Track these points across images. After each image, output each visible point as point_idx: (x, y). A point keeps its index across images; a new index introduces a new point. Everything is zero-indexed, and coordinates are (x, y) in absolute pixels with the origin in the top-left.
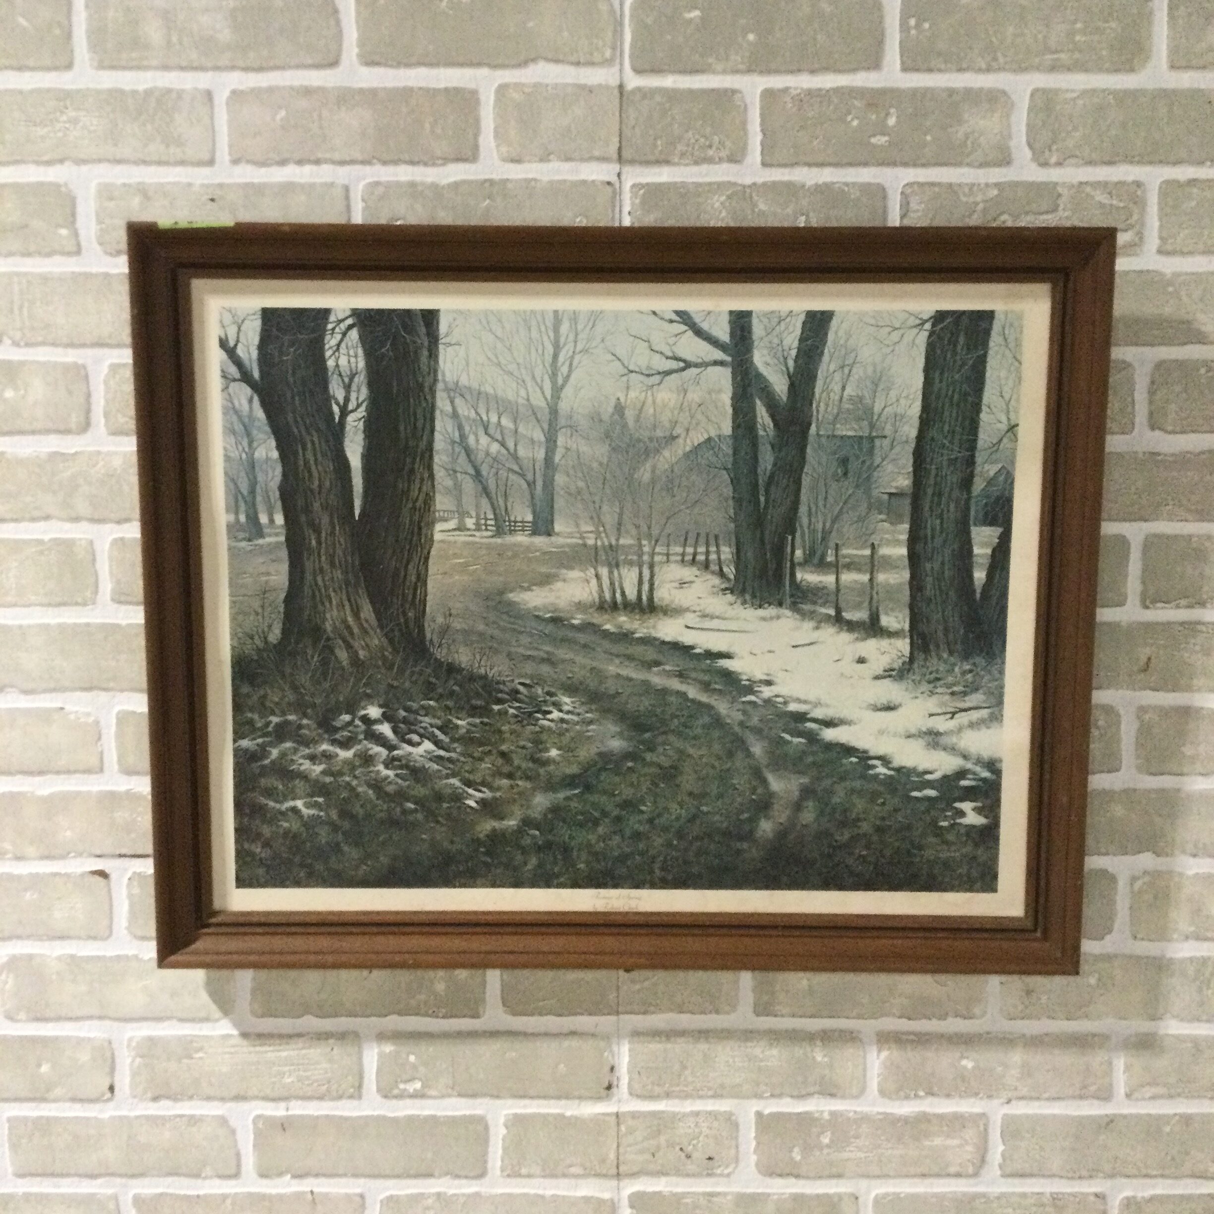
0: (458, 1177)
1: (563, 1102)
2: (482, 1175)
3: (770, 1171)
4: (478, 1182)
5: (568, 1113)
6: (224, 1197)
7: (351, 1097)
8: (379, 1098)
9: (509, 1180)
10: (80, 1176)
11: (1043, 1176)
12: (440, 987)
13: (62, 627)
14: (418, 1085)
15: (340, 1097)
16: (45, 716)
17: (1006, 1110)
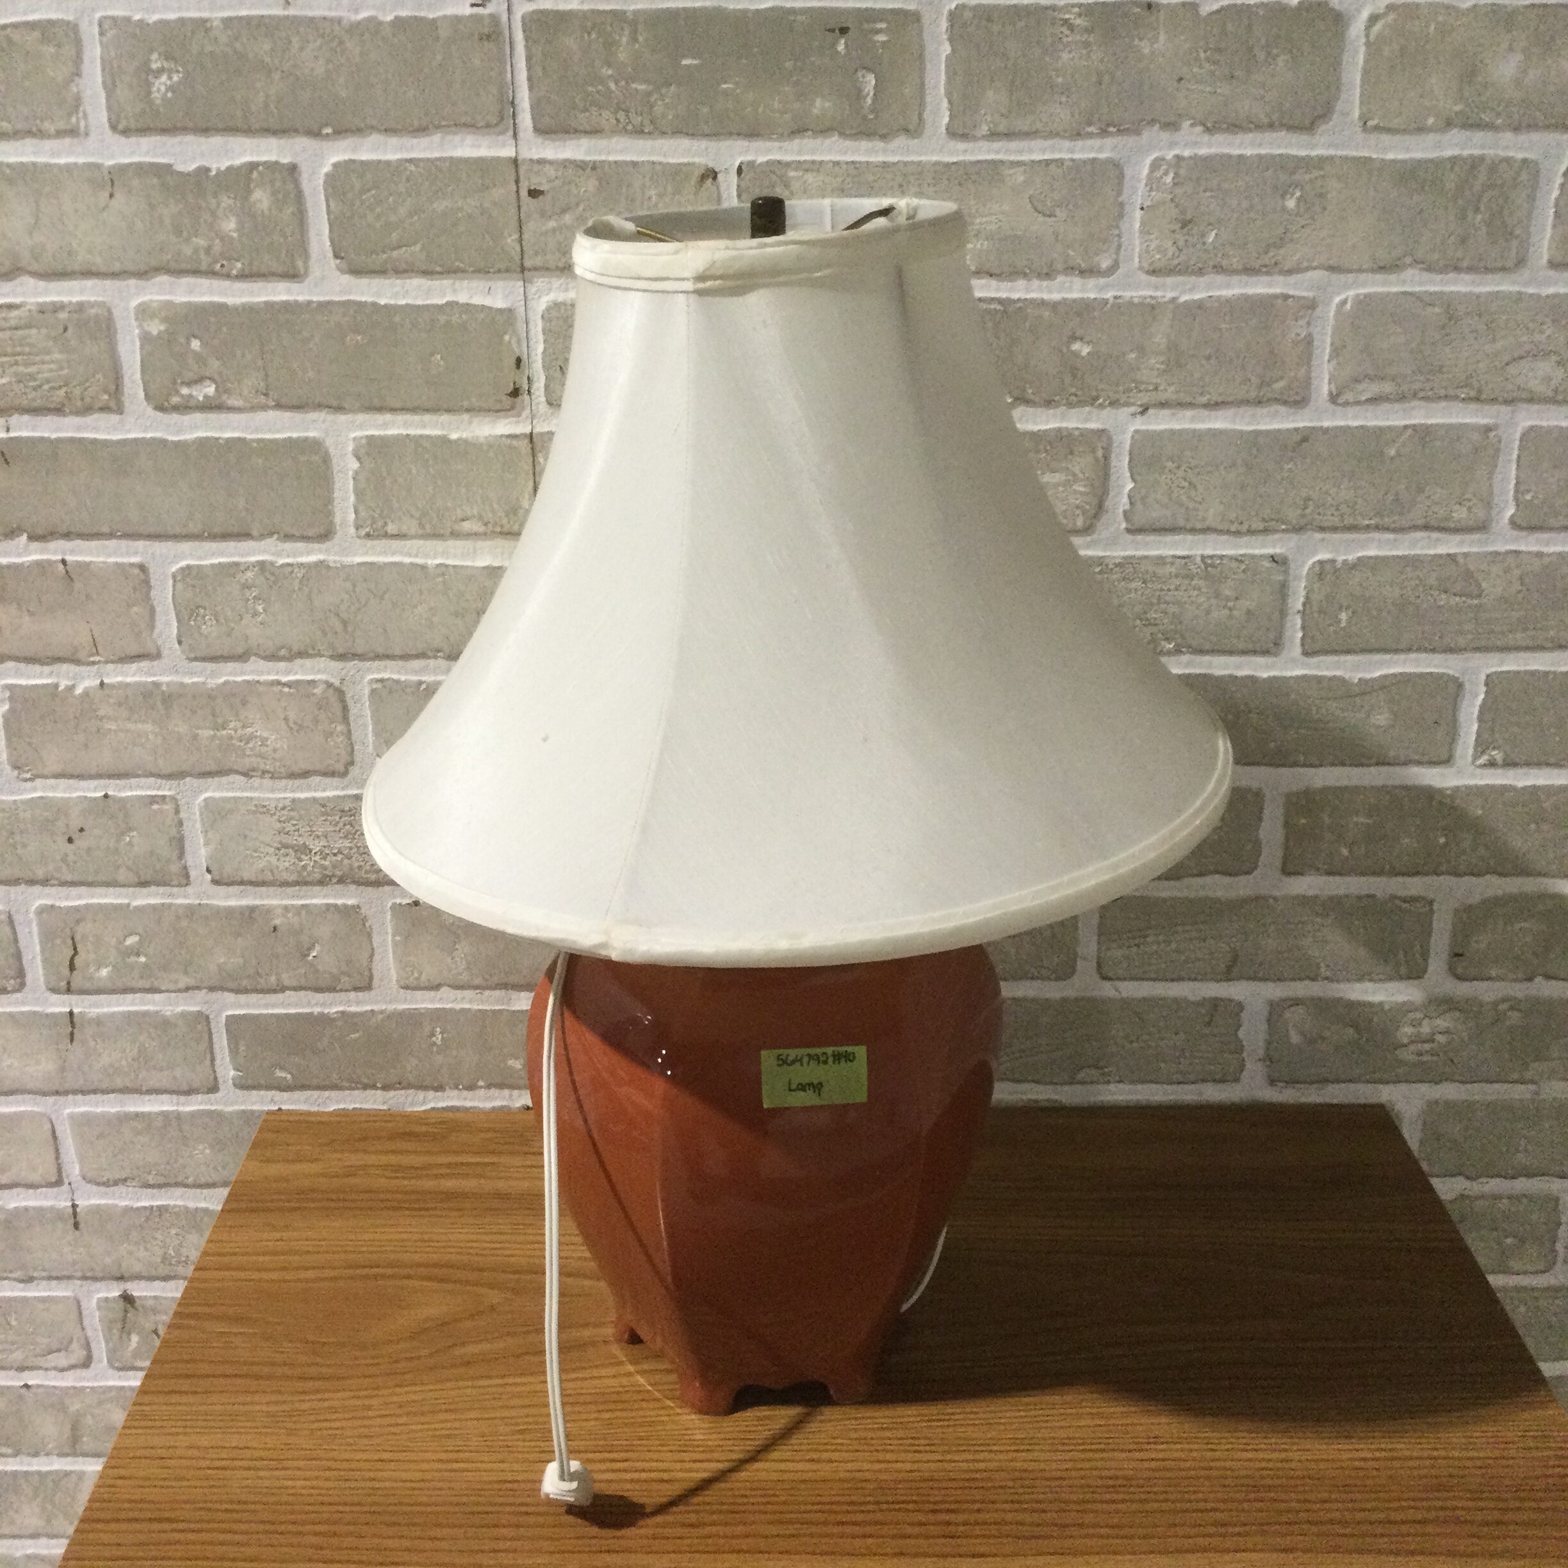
0: (288, 537)
1: (445, 418)
2: (325, 535)
4: (323, 546)
5: (454, 436)
7: (105, 409)
8: (150, 411)
9: (369, 543)
11: (1193, 531)
12: (230, 225)
14: (211, 390)
15: (86, 410)
17: (1140, 424)
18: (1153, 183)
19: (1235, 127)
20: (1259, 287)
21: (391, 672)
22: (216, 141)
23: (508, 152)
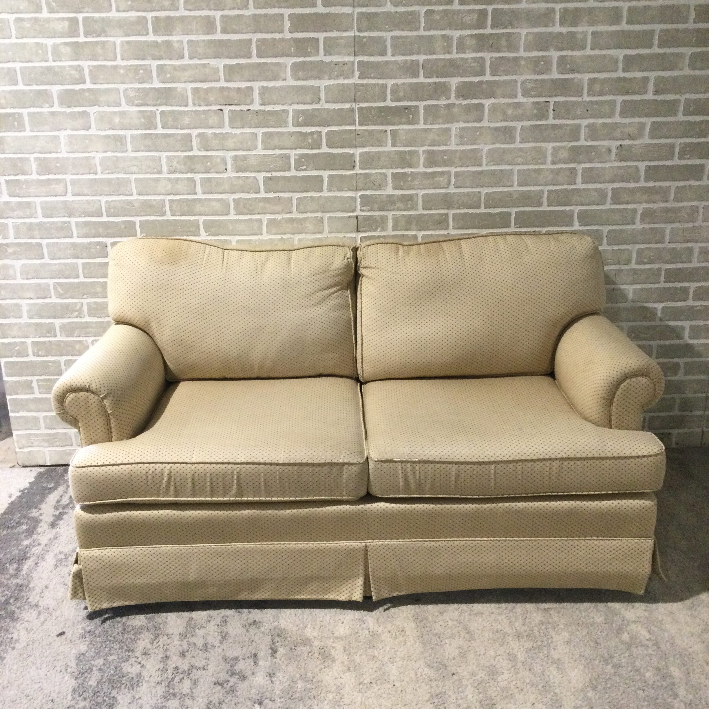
0: (315, 192)
1: (342, 171)
2: (322, 191)
3: (395, 188)
5: (344, 174)
6: (256, 198)
7: (287, 171)
8: (295, 171)
9: (329, 192)
10: (219, 193)
11: (465, 187)
12: (310, 141)
13: (208, 41)
14: (305, 167)
15: (285, 171)
16: (204, 65)
17: (455, 170)
18: (456, 131)
19: (468, 122)
20: (473, 147)
21: (331, 214)
22: (309, 128)
23: (354, 128)
